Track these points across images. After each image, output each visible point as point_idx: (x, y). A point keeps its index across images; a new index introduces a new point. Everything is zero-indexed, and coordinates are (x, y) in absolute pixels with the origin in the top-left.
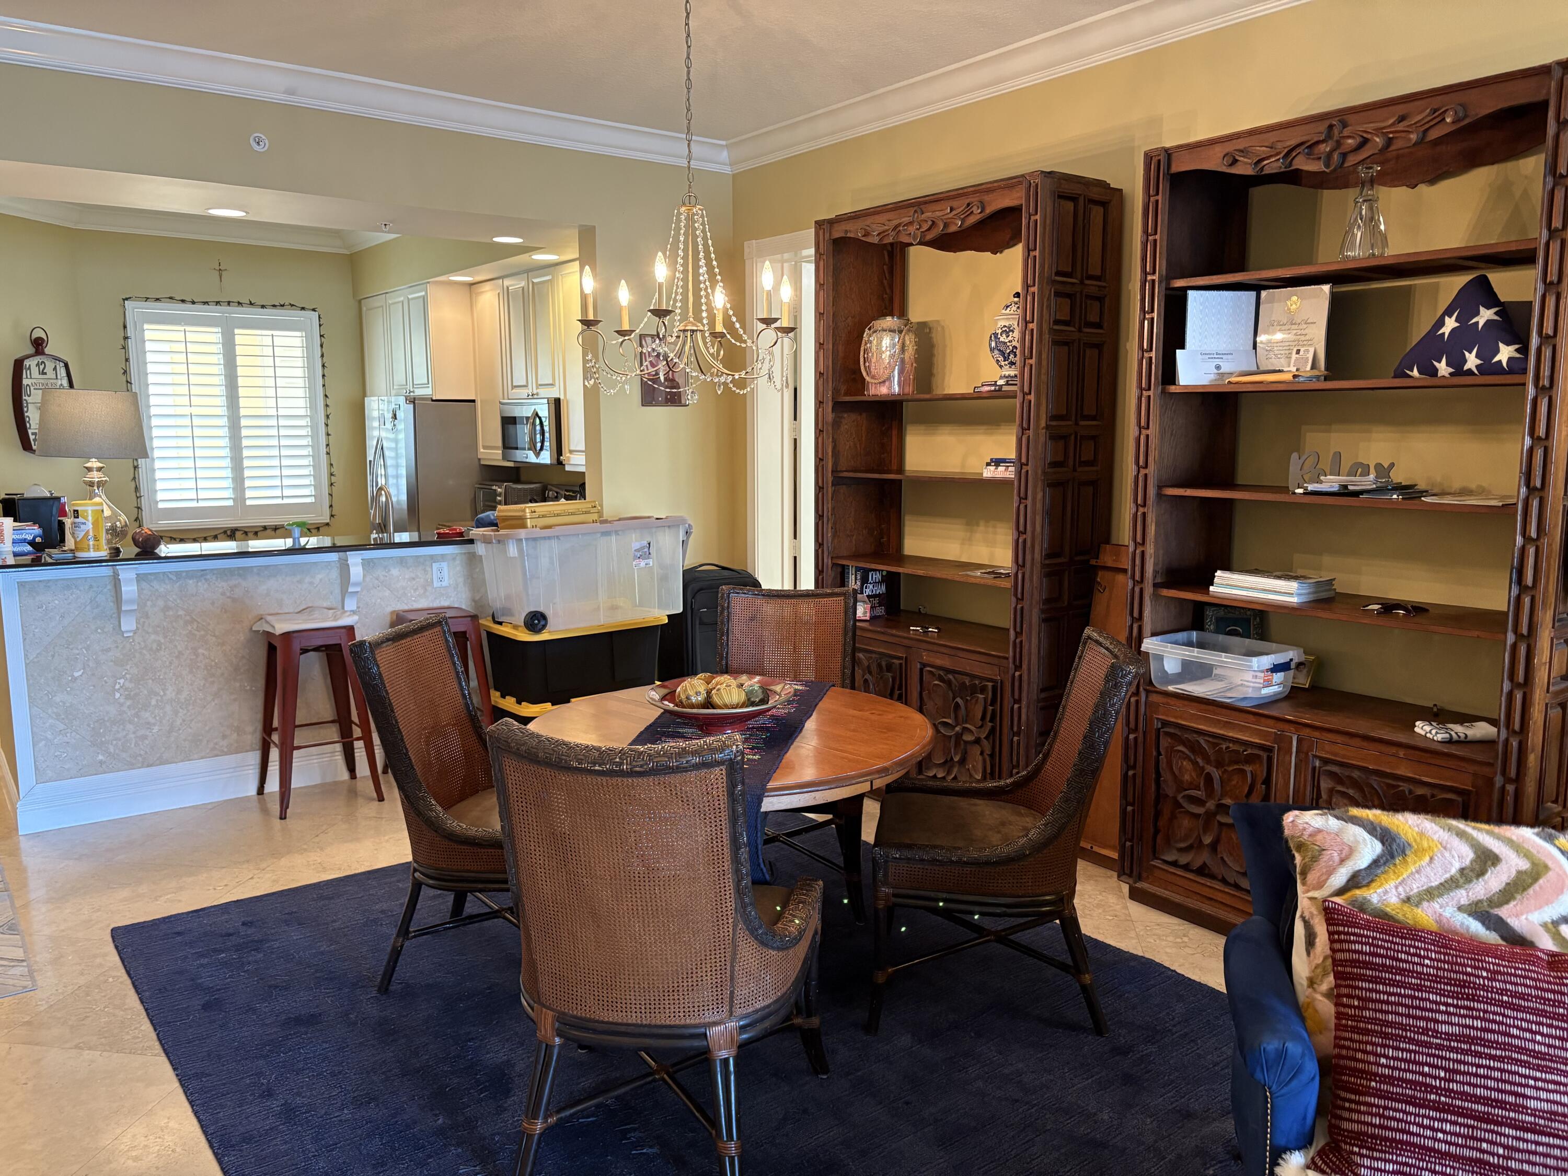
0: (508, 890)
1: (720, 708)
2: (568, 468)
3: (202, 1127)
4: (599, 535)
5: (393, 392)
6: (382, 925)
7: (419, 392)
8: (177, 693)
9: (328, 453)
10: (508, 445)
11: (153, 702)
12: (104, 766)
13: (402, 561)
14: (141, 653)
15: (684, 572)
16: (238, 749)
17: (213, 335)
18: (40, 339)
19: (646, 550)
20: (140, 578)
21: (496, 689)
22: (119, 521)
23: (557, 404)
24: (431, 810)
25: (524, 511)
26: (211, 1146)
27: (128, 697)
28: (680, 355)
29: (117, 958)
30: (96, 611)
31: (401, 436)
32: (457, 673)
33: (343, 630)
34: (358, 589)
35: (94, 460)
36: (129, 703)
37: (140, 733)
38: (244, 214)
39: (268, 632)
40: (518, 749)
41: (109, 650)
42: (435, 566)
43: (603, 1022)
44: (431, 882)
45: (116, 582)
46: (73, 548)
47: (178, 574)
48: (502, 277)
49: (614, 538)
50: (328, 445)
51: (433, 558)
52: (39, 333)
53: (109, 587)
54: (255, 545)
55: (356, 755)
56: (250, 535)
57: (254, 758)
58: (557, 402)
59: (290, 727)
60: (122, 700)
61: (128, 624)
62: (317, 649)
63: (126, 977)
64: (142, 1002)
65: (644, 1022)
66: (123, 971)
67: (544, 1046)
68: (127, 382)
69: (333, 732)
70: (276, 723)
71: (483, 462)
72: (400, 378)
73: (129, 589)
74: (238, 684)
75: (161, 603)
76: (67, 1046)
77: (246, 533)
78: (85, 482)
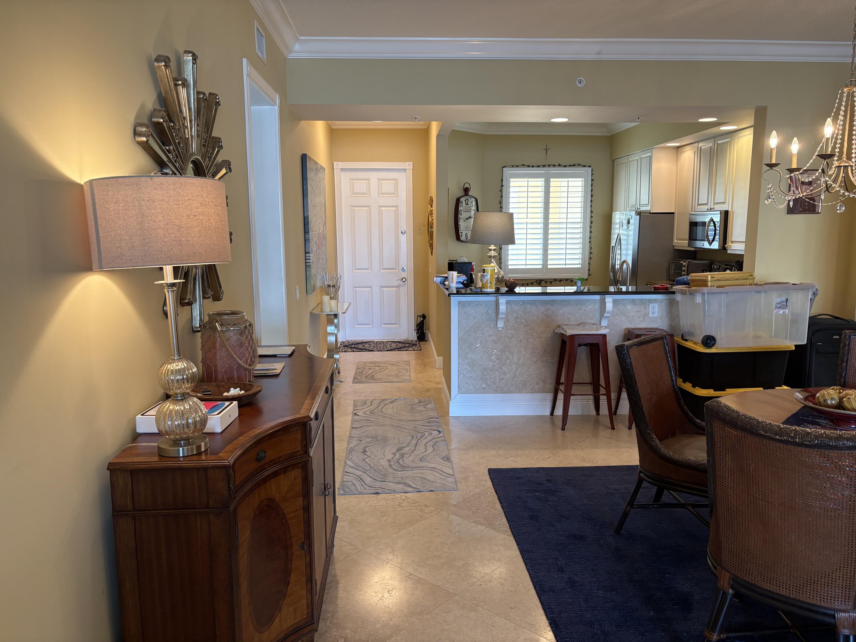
0: (707, 497)
1: (849, 410)
2: (729, 252)
3: (531, 577)
4: (753, 293)
5: (628, 209)
6: (615, 497)
7: (643, 209)
8: (518, 360)
9: (590, 242)
10: (692, 237)
11: (508, 363)
12: (485, 390)
13: (633, 301)
14: (504, 338)
15: (810, 318)
16: (543, 391)
17: (540, 182)
18: (467, 188)
19: (784, 303)
20: (508, 302)
21: (680, 377)
22: (501, 274)
23: (726, 215)
24: (653, 441)
25: (707, 277)
26: (535, 589)
27: (497, 359)
28: (835, 181)
29: (491, 483)
30: (487, 317)
31: (631, 233)
32: (670, 367)
33: (601, 336)
34: (609, 315)
35: (492, 245)
36: (497, 362)
37: (501, 377)
38: (568, 120)
39: (562, 334)
40: (724, 418)
41: (491, 336)
42: (651, 305)
43: (762, 589)
44: (649, 480)
45: (497, 304)
46: (481, 287)
47: (523, 302)
48: (698, 142)
49: (763, 295)
50: (590, 238)
51: (650, 301)
52: (467, 186)
53: (494, 306)
54: (550, 289)
55: (600, 402)
56: (548, 283)
57: (550, 397)
58: (726, 213)
59: (570, 383)
60: (495, 360)
61: (501, 324)
62: (586, 345)
63: (495, 494)
64: (502, 508)
65: (791, 596)
66: (494, 490)
67: (722, 592)
68: (501, 207)
69: (589, 389)
70: (562, 380)
71: (675, 248)
72: (632, 201)
73: (503, 308)
74: (545, 358)
75: (515, 315)
76: (471, 520)
77: (546, 282)
78: (488, 256)
